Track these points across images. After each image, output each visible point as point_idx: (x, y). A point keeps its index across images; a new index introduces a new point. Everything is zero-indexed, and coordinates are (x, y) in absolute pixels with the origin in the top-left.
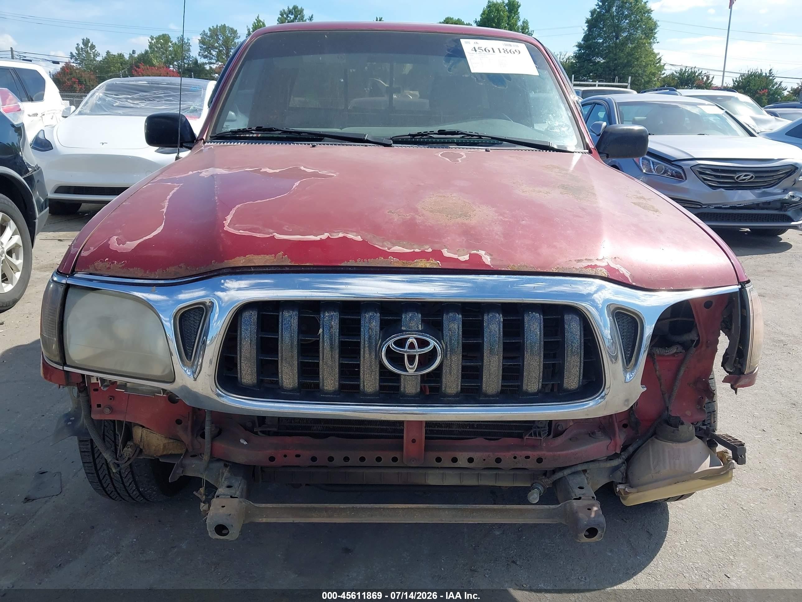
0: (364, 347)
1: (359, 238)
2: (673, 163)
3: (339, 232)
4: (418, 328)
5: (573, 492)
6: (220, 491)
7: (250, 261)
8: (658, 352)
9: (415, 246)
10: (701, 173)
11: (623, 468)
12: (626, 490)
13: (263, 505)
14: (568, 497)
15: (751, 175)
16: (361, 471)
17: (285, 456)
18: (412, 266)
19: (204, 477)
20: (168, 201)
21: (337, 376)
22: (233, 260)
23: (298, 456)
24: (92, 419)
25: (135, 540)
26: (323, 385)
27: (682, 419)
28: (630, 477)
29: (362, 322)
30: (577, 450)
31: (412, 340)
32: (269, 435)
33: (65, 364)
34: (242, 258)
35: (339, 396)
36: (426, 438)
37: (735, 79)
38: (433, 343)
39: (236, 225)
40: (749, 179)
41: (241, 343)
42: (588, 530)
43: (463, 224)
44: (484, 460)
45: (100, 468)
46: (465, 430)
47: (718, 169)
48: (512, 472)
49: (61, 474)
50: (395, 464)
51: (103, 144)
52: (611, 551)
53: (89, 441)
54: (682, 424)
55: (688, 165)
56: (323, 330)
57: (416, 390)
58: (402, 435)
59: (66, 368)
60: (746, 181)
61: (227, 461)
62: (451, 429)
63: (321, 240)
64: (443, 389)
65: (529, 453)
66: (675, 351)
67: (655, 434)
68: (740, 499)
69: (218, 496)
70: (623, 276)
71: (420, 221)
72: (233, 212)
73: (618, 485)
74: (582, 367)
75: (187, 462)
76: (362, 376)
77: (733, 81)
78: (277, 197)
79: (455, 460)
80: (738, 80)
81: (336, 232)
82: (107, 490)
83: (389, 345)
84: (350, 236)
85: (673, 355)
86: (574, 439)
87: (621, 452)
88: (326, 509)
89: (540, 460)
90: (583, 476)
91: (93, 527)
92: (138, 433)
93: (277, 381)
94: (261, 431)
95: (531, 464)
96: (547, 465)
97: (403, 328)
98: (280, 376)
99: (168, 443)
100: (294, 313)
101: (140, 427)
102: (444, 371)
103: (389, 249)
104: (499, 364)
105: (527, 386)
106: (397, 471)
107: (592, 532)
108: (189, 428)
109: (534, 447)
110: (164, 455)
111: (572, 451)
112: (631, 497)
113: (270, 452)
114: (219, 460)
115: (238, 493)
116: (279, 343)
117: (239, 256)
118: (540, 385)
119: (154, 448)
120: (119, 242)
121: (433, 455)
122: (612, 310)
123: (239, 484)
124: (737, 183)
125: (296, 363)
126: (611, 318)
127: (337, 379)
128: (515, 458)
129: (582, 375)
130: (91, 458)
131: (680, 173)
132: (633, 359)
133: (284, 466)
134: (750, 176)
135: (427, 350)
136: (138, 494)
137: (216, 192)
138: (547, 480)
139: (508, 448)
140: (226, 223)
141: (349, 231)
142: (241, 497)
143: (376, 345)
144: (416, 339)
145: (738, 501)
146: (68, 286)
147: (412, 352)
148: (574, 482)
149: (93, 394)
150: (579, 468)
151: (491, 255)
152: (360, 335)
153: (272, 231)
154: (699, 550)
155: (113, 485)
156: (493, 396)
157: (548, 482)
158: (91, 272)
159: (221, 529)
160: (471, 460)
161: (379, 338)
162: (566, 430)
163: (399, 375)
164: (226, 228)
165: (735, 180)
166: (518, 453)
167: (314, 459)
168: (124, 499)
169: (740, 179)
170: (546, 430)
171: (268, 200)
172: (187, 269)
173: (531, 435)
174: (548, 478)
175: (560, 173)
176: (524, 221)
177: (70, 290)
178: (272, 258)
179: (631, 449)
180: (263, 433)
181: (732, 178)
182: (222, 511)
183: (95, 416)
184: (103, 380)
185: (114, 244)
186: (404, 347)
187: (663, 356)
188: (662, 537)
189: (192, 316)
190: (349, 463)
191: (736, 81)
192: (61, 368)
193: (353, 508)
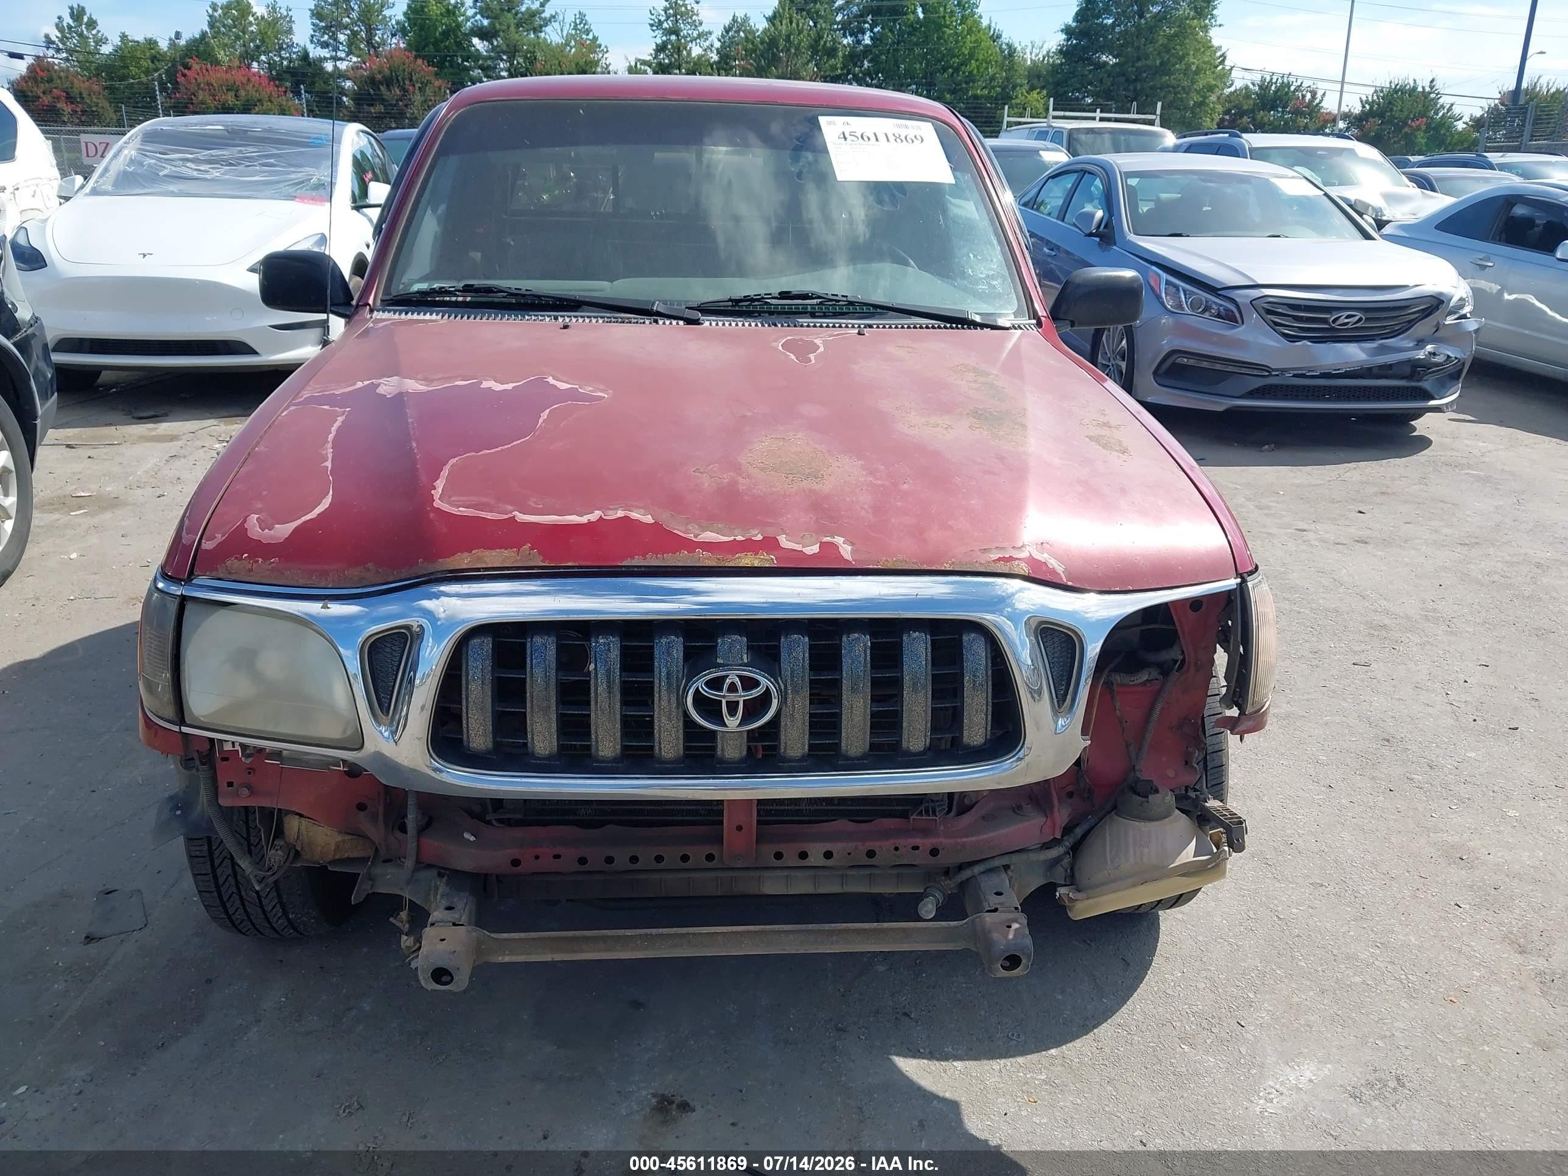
0: (660, 691)
1: (648, 519)
2: (1219, 292)
3: (617, 509)
4: (742, 660)
5: (986, 901)
6: (436, 915)
7: (479, 559)
8: (1119, 679)
9: (736, 532)
10: (1269, 312)
11: (1066, 861)
12: (1071, 895)
13: (505, 935)
14: (979, 909)
15: (1359, 315)
16: (657, 876)
17: (537, 857)
18: (731, 564)
19: (407, 895)
20: (330, 445)
21: (618, 735)
22: (452, 559)
23: (557, 857)
24: (220, 806)
25: (283, 999)
26: (597, 750)
27: (1157, 783)
28: (1077, 875)
29: (656, 652)
30: (992, 835)
31: (733, 677)
32: (510, 825)
33: (182, 722)
34: (466, 554)
35: (620, 765)
36: (758, 822)
37: (1364, 99)
38: (765, 682)
39: (453, 498)
40: (1356, 323)
41: (467, 688)
42: (1006, 959)
43: (810, 490)
44: (849, 854)
45: (224, 883)
46: (819, 808)
47: (1300, 306)
48: (895, 871)
49: (142, 894)
50: (710, 865)
51: (144, 256)
52: (1063, 992)
53: (205, 840)
54: (1157, 791)
55: (1247, 296)
56: (596, 665)
57: (740, 753)
58: (721, 818)
59: (185, 729)
60: (1349, 326)
61: (442, 868)
62: (798, 808)
63: (590, 523)
64: (782, 751)
65: (918, 841)
66: (1145, 678)
67: (1115, 808)
68: (1276, 902)
69: (433, 924)
70: (1053, 572)
71: (744, 487)
72: (445, 473)
73: (1059, 889)
74: (990, 712)
75: (378, 871)
76: (657, 735)
77: (1361, 101)
78: (515, 443)
79: (803, 855)
80: (1370, 99)
81: (612, 509)
82: (234, 918)
83: (698, 688)
84: (635, 515)
85: (1144, 684)
86: (991, 819)
87: (1062, 837)
88: (604, 939)
89: (934, 852)
90: (1004, 876)
91: (209, 981)
92: (293, 825)
93: (525, 745)
94: (496, 820)
95: (921, 858)
96: (945, 859)
97: (719, 661)
98: (529, 737)
99: (344, 841)
100: (550, 640)
101: (297, 817)
102: (783, 724)
103: (696, 536)
104: (865, 711)
105: (909, 742)
106: (714, 874)
107: (1013, 961)
108: (381, 818)
109: (925, 832)
110: (339, 860)
111: (985, 836)
112: (1079, 905)
113: (514, 852)
114: (429, 866)
115: (464, 919)
116: (528, 686)
117: (462, 552)
118: (928, 741)
119: (320, 848)
120: (261, 523)
121: (770, 849)
122: (1033, 627)
123: (464, 906)
124: (1333, 329)
125: (554, 717)
126: (1032, 638)
127: (619, 740)
128: (896, 849)
129: (989, 724)
130: (209, 867)
131: (1232, 312)
132: (1069, 697)
133: (533, 874)
134: (1356, 318)
135: (755, 693)
136: (286, 923)
137: (412, 432)
138: (949, 882)
139: (886, 835)
140: (437, 493)
141: (632, 506)
142: (470, 924)
143: (678, 687)
144: (739, 677)
145: (1272, 906)
146: (184, 600)
147: (732, 697)
148: (988, 884)
149: (220, 765)
150: (997, 862)
151: (852, 544)
152: (652, 671)
153: (510, 508)
154: (1201, 985)
155: (246, 911)
156: (858, 758)
157: (950, 884)
158: (221, 576)
159: (441, 975)
160: (828, 855)
161: (683, 676)
162: (977, 802)
163: (714, 732)
164: (437, 504)
165: (1329, 324)
166: (901, 842)
167: (583, 861)
168: (261, 933)
169: (1338, 322)
170: (944, 805)
171: (499, 449)
172: (377, 572)
173: (920, 814)
174: (950, 879)
175: (975, 381)
176: (905, 485)
177: (189, 607)
178: (513, 554)
179: (1079, 831)
180: (502, 823)
181: (1325, 321)
182: (441, 946)
183: (224, 802)
184: (244, 746)
185: (254, 527)
186: (721, 690)
187: (1127, 685)
188: (1145, 966)
189: (388, 645)
190: (637, 866)
191: (1367, 102)
192: (176, 728)
193: (647, 935)
